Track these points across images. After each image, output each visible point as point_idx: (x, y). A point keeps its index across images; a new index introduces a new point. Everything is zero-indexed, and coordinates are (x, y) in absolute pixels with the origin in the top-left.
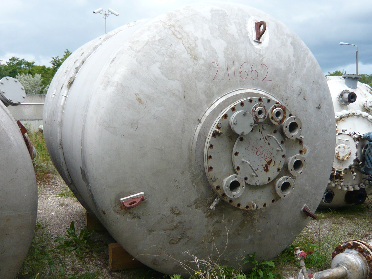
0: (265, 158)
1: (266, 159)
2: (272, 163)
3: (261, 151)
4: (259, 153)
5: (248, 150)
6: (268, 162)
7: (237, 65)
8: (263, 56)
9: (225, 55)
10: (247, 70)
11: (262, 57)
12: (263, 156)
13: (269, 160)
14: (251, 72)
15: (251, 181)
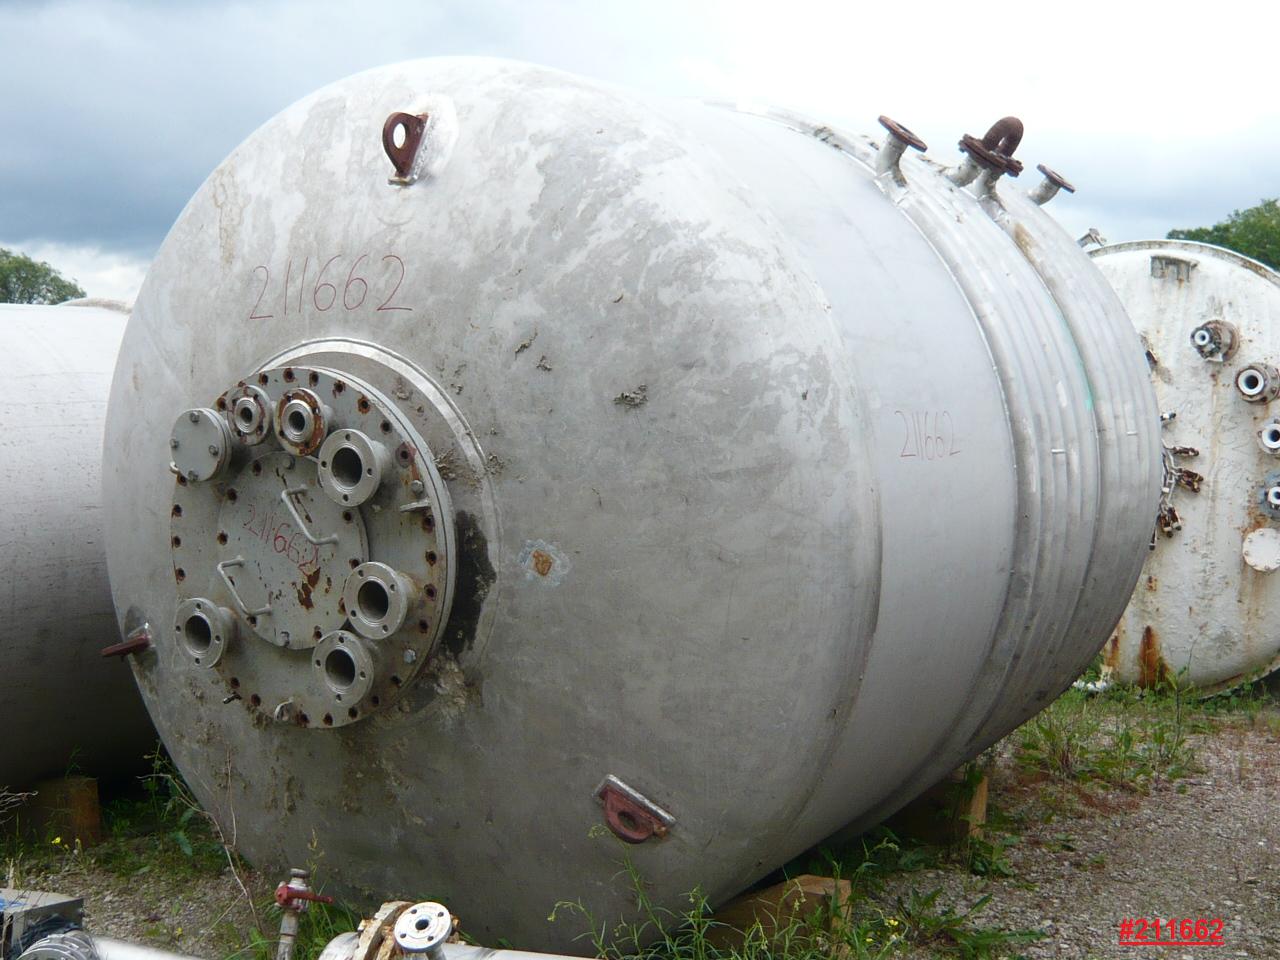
0: (302, 563)
1: (304, 565)
2: (322, 584)
3: (288, 539)
4: (280, 543)
5: (250, 529)
6: (309, 577)
7: (314, 266)
8: (399, 230)
9: (291, 239)
10: (334, 282)
11: (395, 233)
12: (293, 554)
13: (311, 571)
14: (347, 287)
15: (266, 630)
